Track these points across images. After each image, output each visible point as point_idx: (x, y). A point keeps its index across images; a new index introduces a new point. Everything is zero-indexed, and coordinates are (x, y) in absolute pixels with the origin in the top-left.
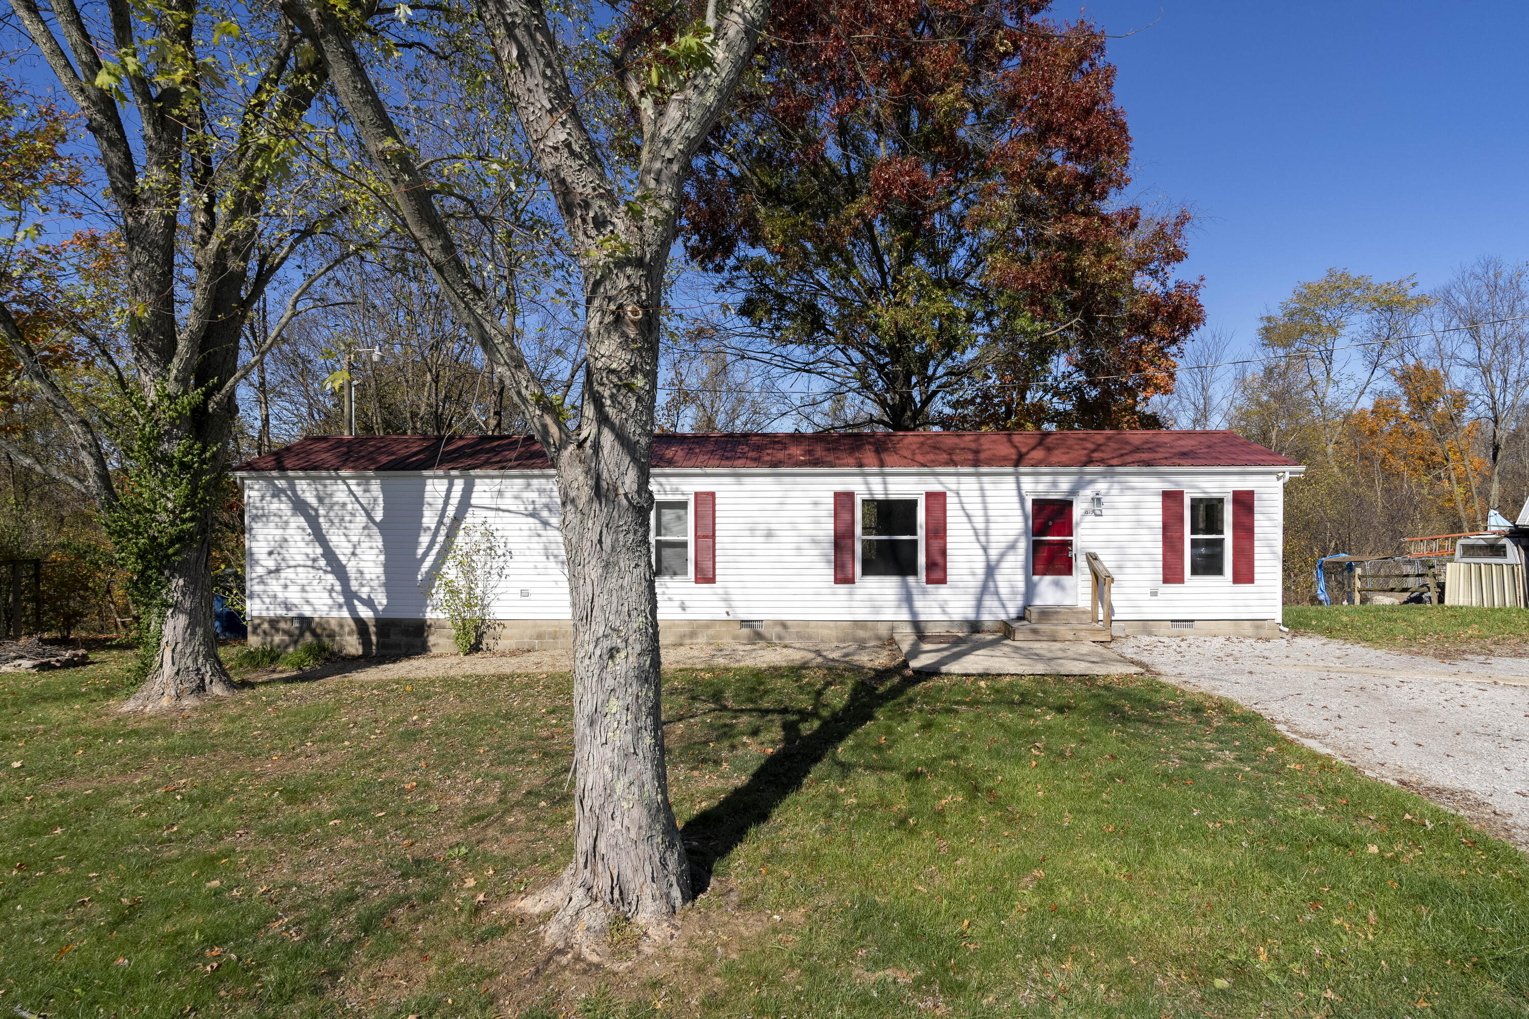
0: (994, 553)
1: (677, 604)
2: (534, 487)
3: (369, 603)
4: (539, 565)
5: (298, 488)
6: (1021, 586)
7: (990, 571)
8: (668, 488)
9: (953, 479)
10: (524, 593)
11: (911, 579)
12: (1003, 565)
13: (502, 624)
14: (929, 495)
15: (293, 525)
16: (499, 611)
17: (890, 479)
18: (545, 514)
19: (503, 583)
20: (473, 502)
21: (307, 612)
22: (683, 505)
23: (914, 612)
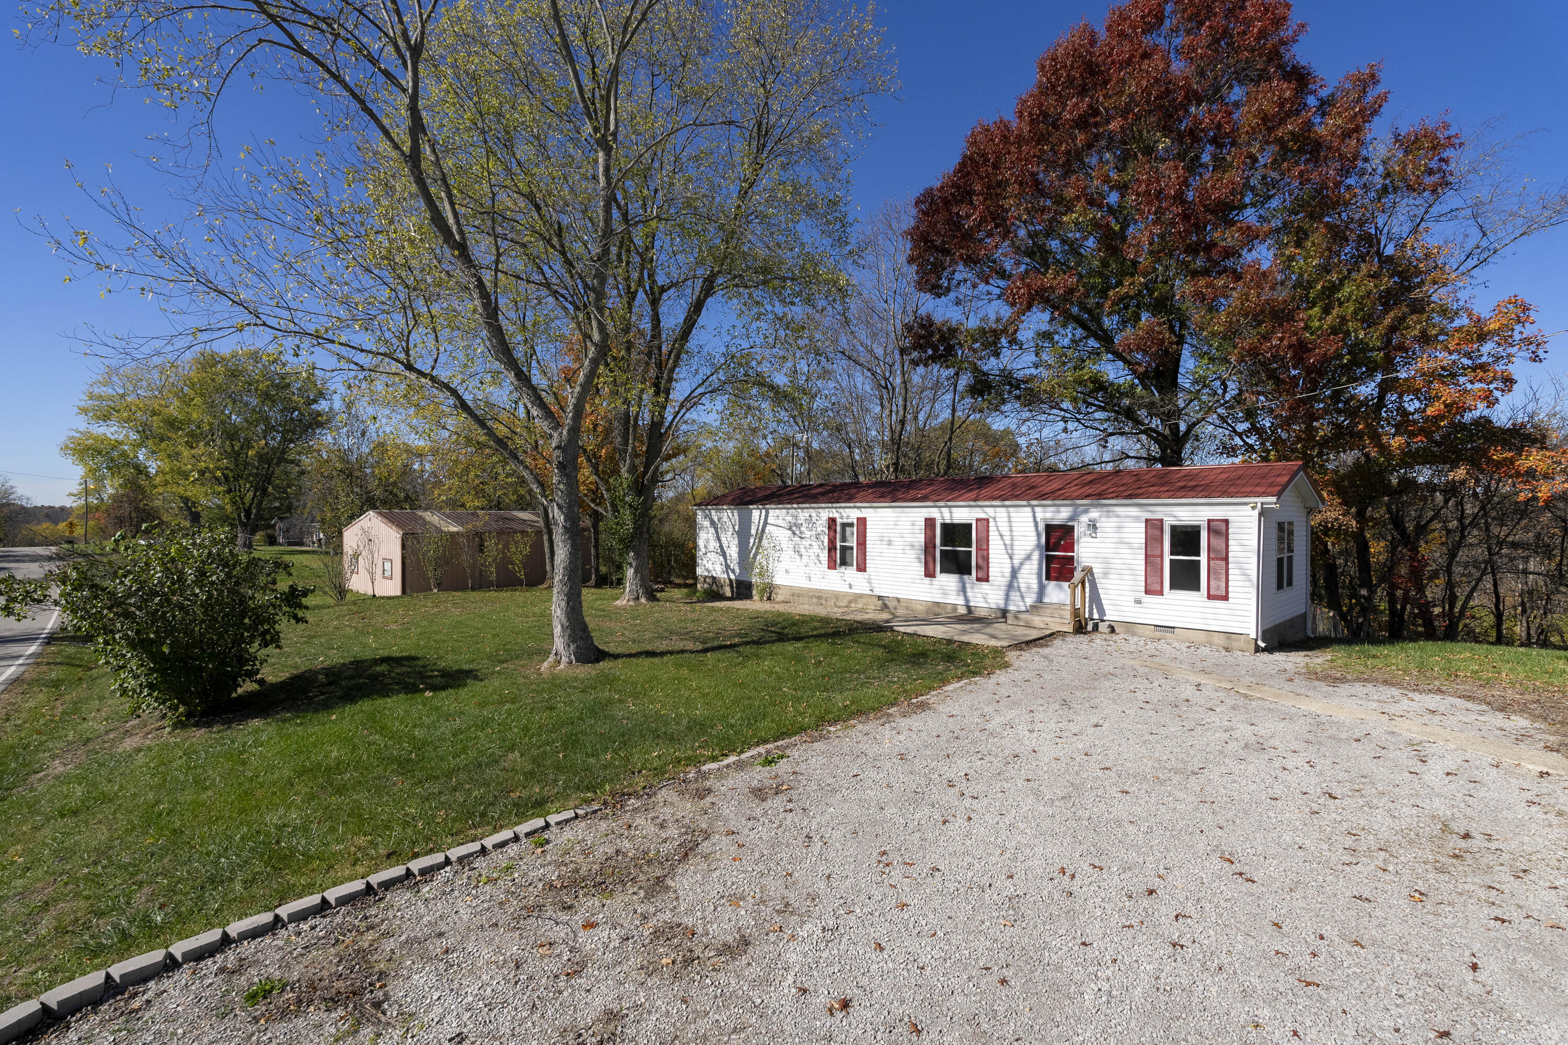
0: (1016, 562)
1: (848, 583)
2: (790, 514)
3: (733, 571)
4: (792, 556)
5: (712, 514)
7: (1014, 573)
8: (845, 515)
9: (991, 509)
10: (787, 572)
11: (966, 577)
13: (778, 587)
14: (978, 520)
15: (710, 532)
16: (779, 580)
17: (954, 510)
18: (794, 529)
19: (779, 566)
20: (769, 522)
21: (714, 575)
22: (851, 525)
23: (967, 600)
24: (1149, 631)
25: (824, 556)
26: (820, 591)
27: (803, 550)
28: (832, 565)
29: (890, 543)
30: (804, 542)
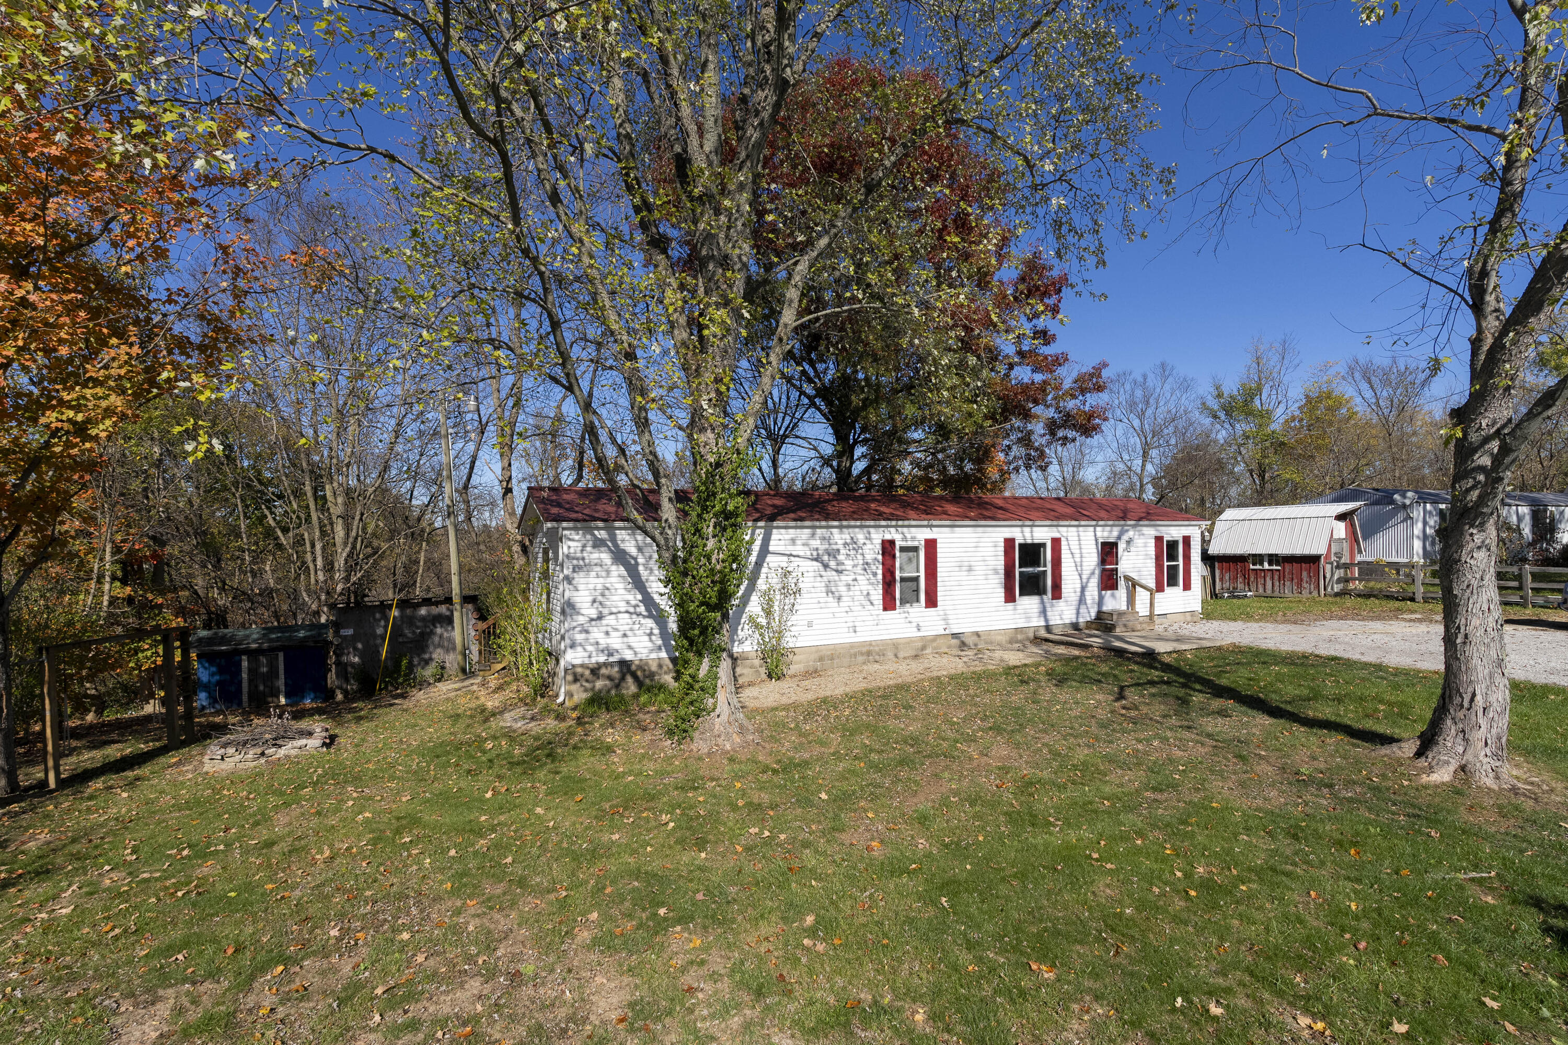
0: (1084, 577)
1: (914, 624)
2: (817, 536)
4: (822, 600)
5: (619, 537)
6: (1097, 598)
7: (1083, 589)
8: (909, 536)
10: (810, 625)
11: (1044, 597)
13: (793, 652)
14: (1052, 539)
15: (615, 574)
16: (789, 641)
17: (1035, 529)
18: (826, 558)
19: (794, 618)
20: (771, 548)
21: (628, 656)
22: (915, 549)
23: (1046, 620)
24: (1157, 619)
25: (877, 594)
26: (870, 643)
27: (843, 589)
28: (889, 604)
29: (970, 569)
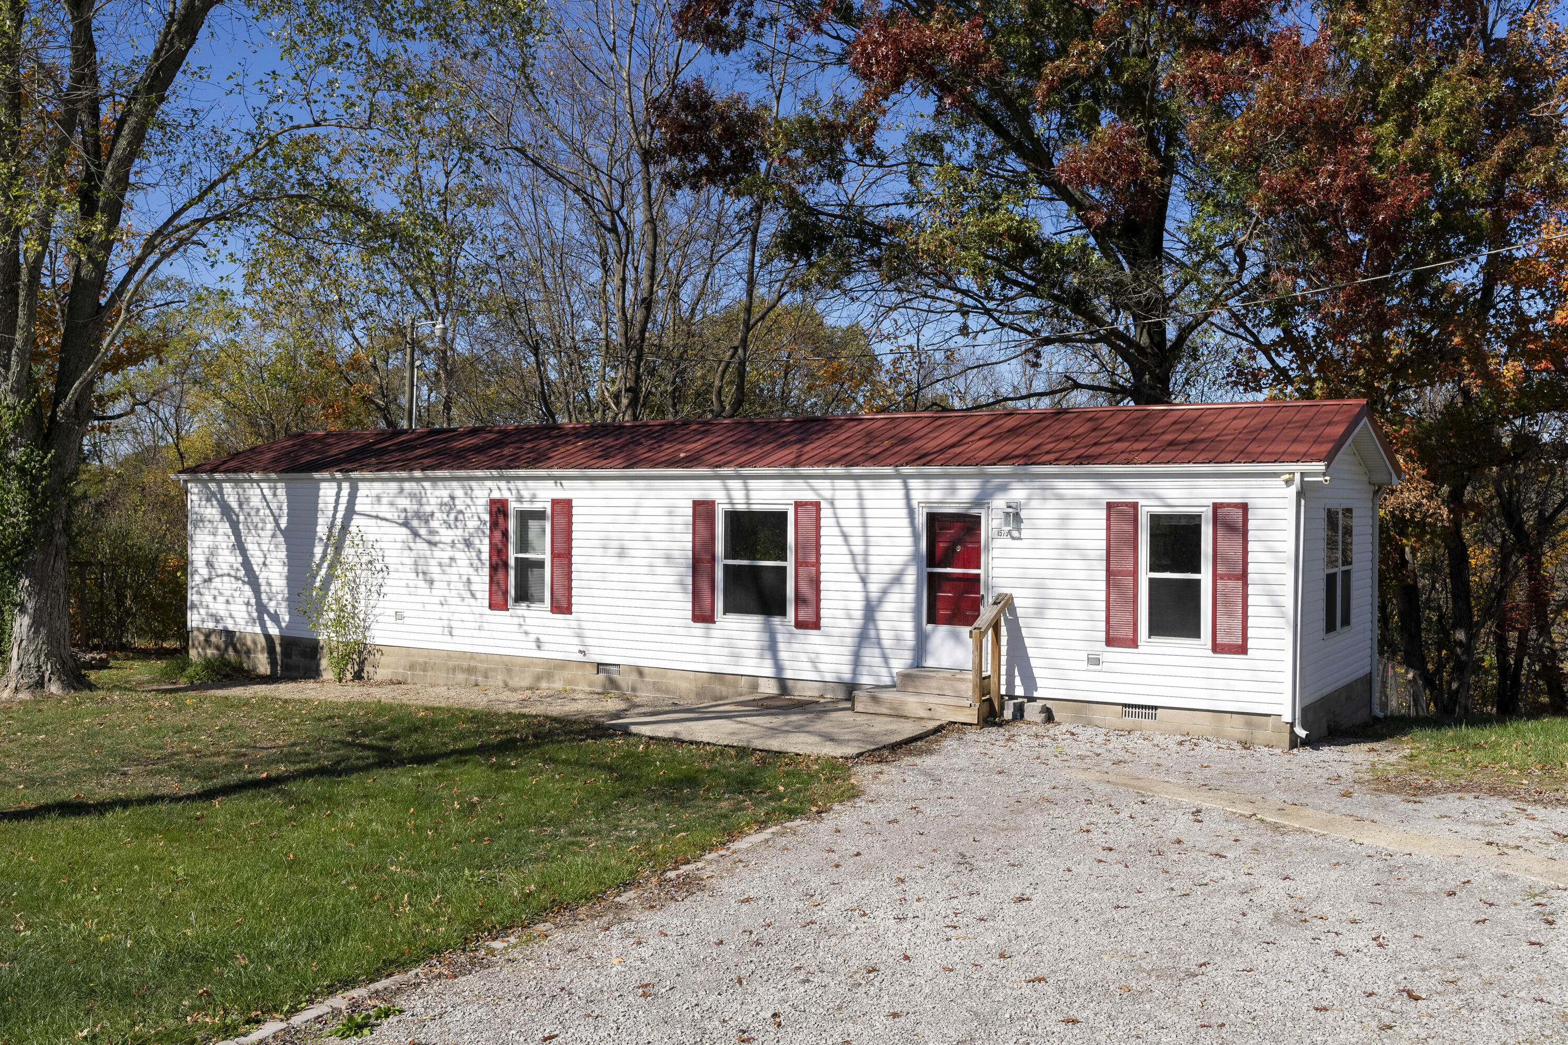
0: (874, 588)
1: (532, 637)
2: (406, 492)
3: (275, 618)
4: (411, 584)
5: (225, 491)
6: (909, 636)
7: (870, 611)
8: (526, 494)
9: (826, 483)
10: (399, 616)
11: (776, 620)
12: (887, 606)
13: (380, 649)
14: (798, 505)
15: (221, 531)
16: (379, 635)
17: (752, 484)
18: (415, 523)
19: (380, 604)
20: (358, 508)
21: (231, 627)
22: (539, 515)
23: (778, 667)
24: (1113, 717)
25: (482, 582)
26: (472, 656)
27: (434, 569)
28: (498, 602)
29: (622, 552)
30: (437, 553)
